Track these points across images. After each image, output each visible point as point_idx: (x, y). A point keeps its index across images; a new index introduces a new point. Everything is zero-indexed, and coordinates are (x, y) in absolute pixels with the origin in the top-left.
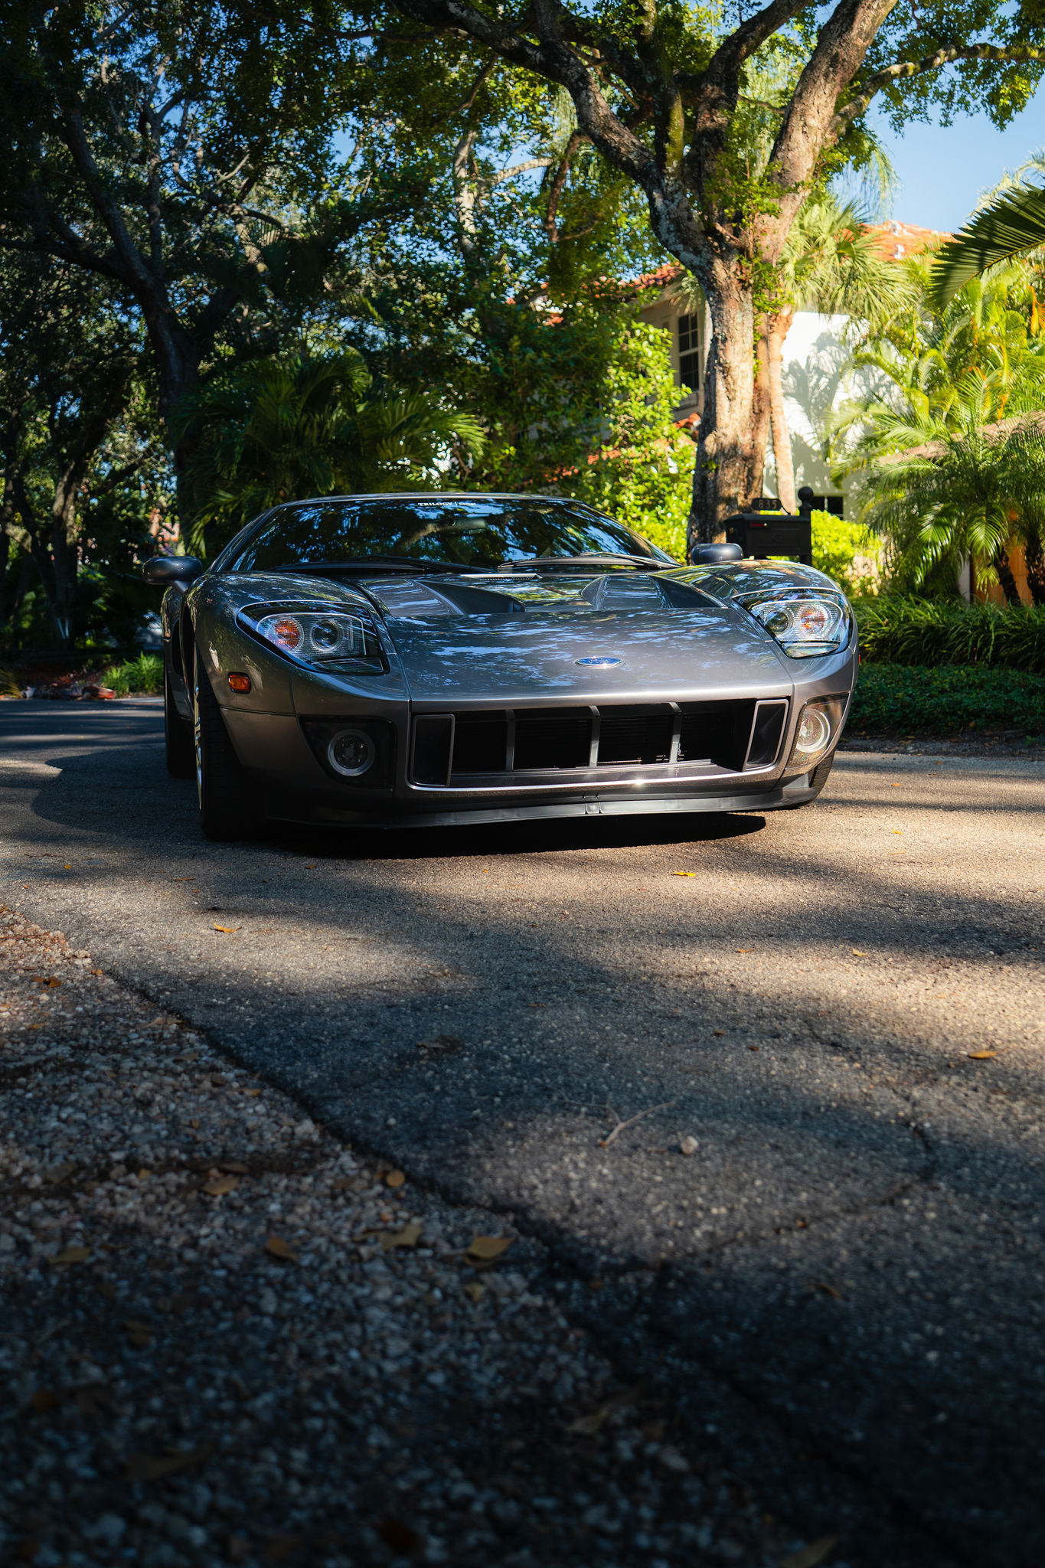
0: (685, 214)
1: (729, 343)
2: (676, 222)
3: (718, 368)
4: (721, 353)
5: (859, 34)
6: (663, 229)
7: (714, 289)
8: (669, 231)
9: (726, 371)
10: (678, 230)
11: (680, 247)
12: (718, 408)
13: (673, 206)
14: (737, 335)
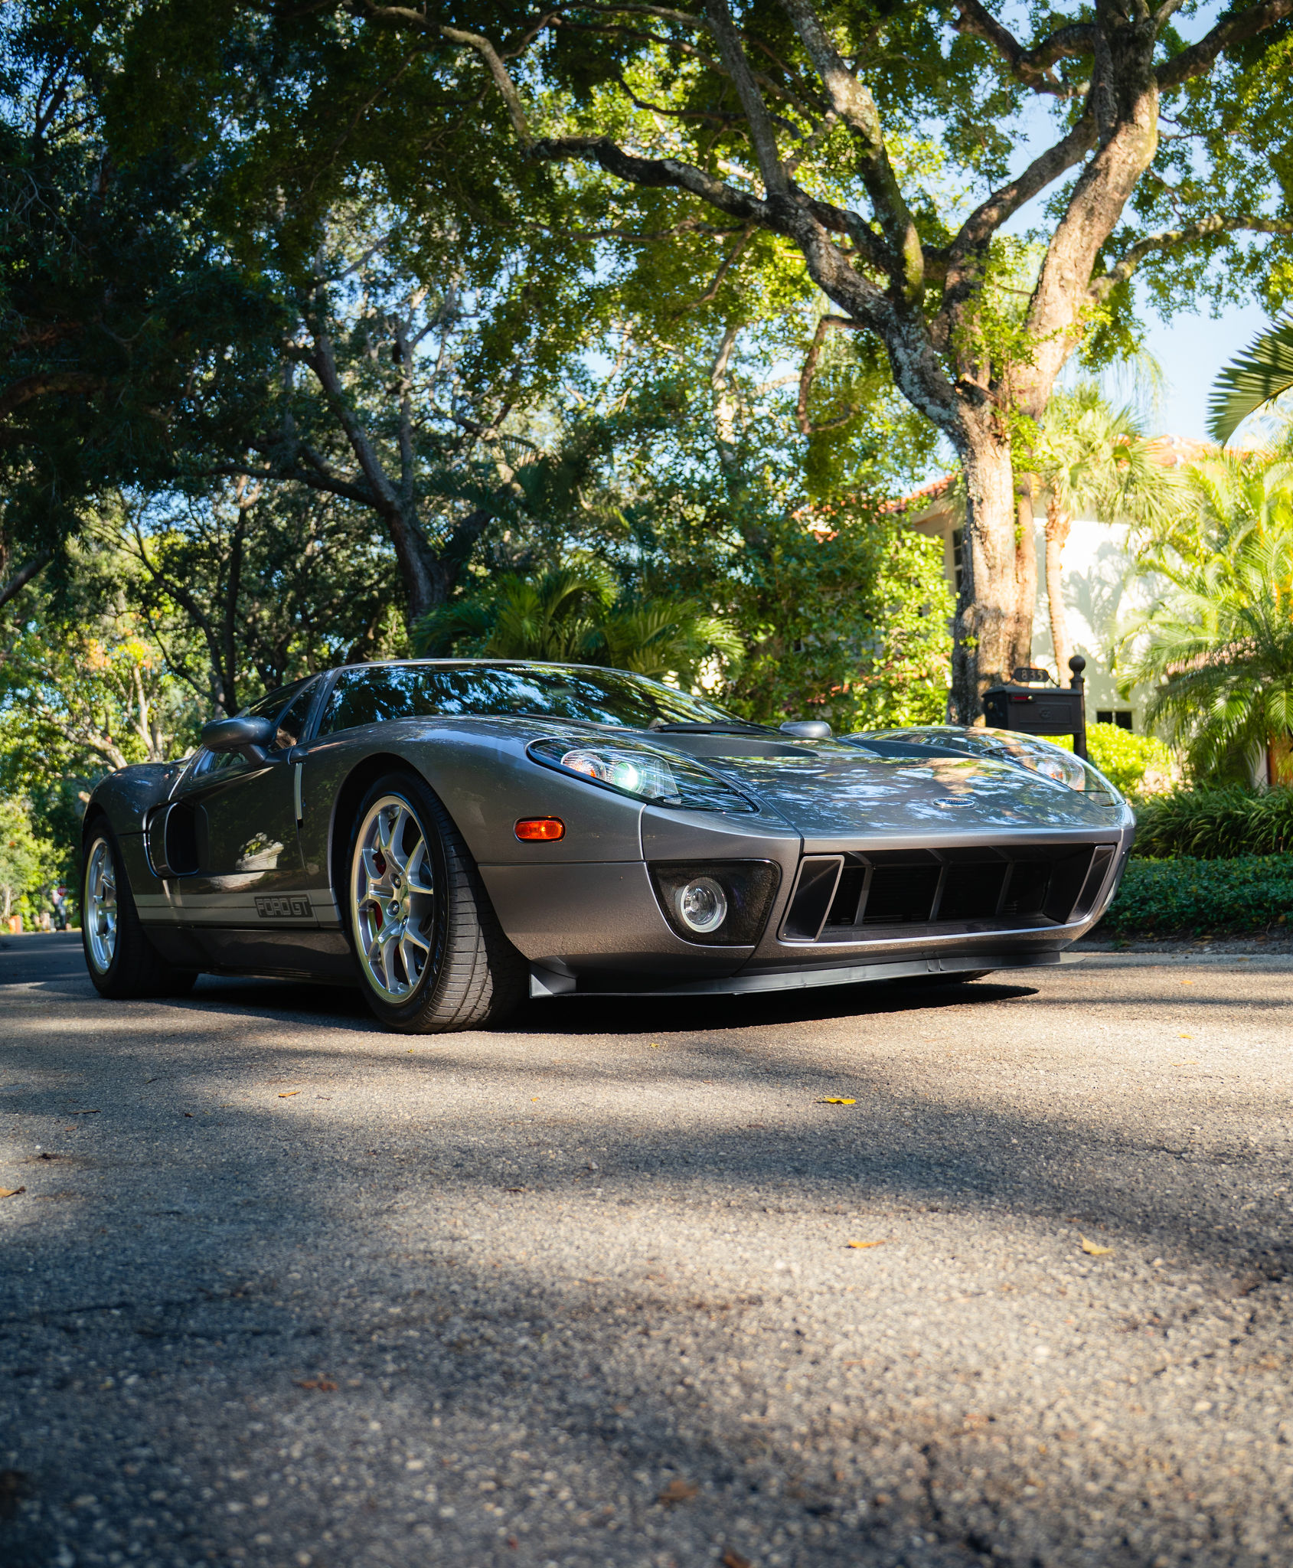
0: (930, 364)
1: (985, 505)
2: (920, 372)
3: (974, 533)
4: (976, 516)
5: (1116, 188)
6: (905, 381)
7: (966, 446)
8: (912, 383)
9: (983, 536)
10: (923, 381)
11: (926, 400)
12: (976, 578)
13: (916, 356)
14: (994, 495)
